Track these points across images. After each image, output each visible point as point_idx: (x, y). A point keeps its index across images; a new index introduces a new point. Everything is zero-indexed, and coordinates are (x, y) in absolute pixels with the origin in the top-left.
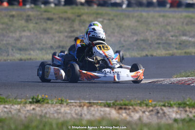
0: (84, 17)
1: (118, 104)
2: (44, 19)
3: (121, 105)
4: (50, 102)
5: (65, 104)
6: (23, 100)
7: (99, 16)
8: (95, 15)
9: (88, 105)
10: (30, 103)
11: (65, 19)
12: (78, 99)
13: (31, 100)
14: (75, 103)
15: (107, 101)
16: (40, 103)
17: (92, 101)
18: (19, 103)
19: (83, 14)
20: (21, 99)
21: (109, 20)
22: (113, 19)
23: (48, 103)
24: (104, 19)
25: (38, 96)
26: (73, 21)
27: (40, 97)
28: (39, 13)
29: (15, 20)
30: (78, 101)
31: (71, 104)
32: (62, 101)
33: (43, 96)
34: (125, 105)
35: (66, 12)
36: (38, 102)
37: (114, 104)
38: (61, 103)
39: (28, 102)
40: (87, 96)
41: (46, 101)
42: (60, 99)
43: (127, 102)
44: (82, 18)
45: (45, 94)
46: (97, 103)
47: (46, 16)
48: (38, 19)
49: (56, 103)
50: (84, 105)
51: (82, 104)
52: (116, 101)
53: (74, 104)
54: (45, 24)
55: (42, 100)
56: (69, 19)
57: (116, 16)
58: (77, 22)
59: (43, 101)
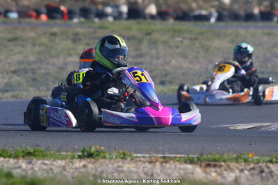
0: (156, 36)
1: (205, 160)
3: (209, 161)
4: (107, 156)
5: (129, 159)
6: (69, 153)
7: (176, 34)
8: (171, 33)
9: (162, 160)
10: (80, 157)
11: (129, 39)
12: (148, 153)
13: (80, 154)
14: (144, 157)
15: (188, 154)
16: (94, 158)
17: (167, 155)
18: (63, 158)
19: (154, 31)
20: (67, 152)
21: (191, 39)
22: (196, 39)
23: (104, 157)
24: (184, 38)
25: (91, 148)
26: (140, 41)
27: (93, 149)
28: (91, 30)
29: (57, 40)
30: (148, 155)
31: (138, 159)
32: (124, 154)
33: (98, 147)
34: (215, 160)
35: (129, 29)
36: (90, 155)
37: (199, 159)
38: (124, 157)
39: (77, 156)
40: (160, 148)
41: (102, 155)
42: (121, 152)
43: (217, 157)
44: (152, 36)
45: (101, 146)
46: (175, 157)
47: (101, 33)
48: (89, 39)
49: (116, 158)
50: (156, 161)
51: (154, 159)
52: (202, 155)
53: (142, 159)
55: (96, 153)
56: (134, 38)
57: (202, 34)
58: (145, 43)
59: (97, 155)
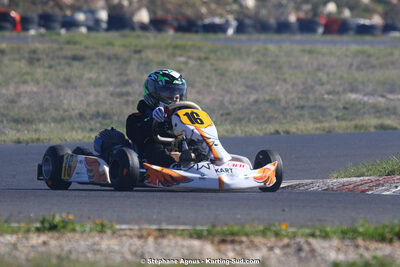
0: (149, 54)
1: (218, 233)
2: (65, 58)
3: (224, 234)
4: (78, 228)
5: (109, 232)
6: (23, 225)
7: (178, 52)
8: (170, 51)
9: (156, 234)
10: (38, 230)
11: (109, 59)
12: (137, 222)
13: (38, 225)
14: (131, 230)
15: (194, 225)
16: (59, 231)
17: (164, 226)
18: (14, 232)
19: (146, 47)
20: (19, 222)
21: (200, 59)
22: (207, 59)
23: (74, 230)
24: (189, 57)
25: (54, 217)
26: (126, 62)
27: (57, 219)
28: (56, 46)
29: (6, 59)
30: (136, 227)
31: (122, 233)
32: (103, 225)
33: (64, 215)
34: (232, 234)
35: (110, 44)
36: (53, 228)
37: (209, 232)
38: (102, 230)
39: (33, 229)
40: (155, 217)
41: (70, 226)
42: (98, 222)
43: (236, 228)
44: (143, 55)
45: (68, 213)
46: (176, 230)
47: (69, 51)
48: (53, 59)
49: (91, 230)
50: (149, 235)
51: (145, 233)
52: (214, 226)
53: (128, 232)
54: (67, 70)
55: (61, 224)
56: (117, 57)
57: (214, 51)
58: (133, 65)
59: (64, 227)
